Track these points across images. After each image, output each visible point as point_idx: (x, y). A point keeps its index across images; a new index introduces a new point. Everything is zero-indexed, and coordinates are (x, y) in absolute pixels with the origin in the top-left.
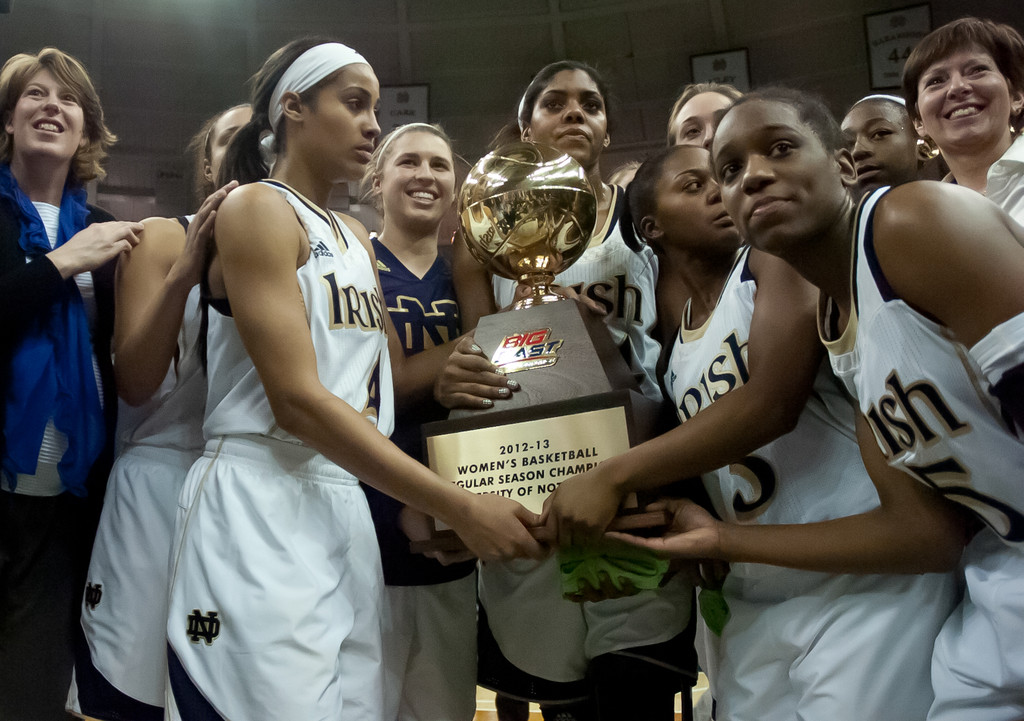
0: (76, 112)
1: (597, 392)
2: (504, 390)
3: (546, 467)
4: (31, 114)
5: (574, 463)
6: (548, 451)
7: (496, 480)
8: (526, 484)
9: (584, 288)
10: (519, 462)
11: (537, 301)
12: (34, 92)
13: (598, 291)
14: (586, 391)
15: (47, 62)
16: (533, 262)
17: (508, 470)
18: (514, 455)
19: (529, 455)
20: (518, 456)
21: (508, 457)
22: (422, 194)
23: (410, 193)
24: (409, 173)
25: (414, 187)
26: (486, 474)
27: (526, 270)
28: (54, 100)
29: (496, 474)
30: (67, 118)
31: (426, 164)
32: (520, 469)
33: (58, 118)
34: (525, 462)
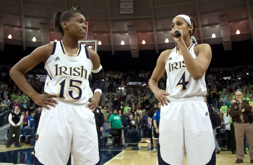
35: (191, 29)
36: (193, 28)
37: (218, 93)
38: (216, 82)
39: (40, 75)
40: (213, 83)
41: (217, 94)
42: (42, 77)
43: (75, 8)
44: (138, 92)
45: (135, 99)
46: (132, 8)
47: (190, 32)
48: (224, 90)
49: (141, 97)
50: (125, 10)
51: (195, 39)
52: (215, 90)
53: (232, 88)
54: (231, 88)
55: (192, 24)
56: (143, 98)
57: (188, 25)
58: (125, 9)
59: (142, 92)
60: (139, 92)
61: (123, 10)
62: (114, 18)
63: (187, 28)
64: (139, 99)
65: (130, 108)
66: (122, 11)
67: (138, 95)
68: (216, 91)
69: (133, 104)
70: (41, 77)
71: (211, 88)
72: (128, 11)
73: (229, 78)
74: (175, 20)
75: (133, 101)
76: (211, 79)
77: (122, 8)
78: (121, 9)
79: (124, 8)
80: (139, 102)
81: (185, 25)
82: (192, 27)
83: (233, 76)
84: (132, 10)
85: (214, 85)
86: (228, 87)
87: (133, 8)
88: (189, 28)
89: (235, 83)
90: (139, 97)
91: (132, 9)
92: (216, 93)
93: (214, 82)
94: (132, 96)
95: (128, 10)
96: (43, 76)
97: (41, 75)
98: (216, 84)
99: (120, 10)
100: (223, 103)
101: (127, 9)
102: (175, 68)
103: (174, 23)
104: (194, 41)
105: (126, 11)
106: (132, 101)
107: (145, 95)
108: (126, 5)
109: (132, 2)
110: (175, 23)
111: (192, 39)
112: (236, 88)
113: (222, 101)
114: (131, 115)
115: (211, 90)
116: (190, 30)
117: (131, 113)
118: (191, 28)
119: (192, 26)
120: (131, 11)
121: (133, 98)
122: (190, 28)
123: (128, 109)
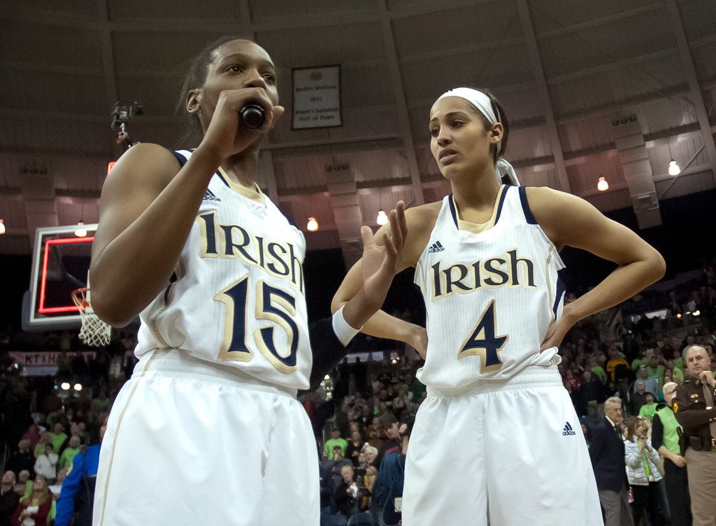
35: (497, 139)
36: (501, 134)
37: (630, 364)
38: (624, 330)
39: (24, 354)
40: (616, 334)
41: (628, 367)
42: (33, 360)
43: (125, 113)
44: (371, 386)
45: (362, 408)
46: (333, 107)
47: (493, 147)
48: (650, 352)
49: (381, 400)
50: (312, 115)
51: (510, 168)
52: (620, 356)
53: (671, 345)
54: (668, 345)
55: (498, 121)
56: (389, 403)
57: (487, 126)
58: (313, 112)
59: (387, 384)
60: (376, 385)
61: (305, 115)
62: (280, 146)
63: (484, 135)
64: (376, 411)
65: (342, 443)
66: (301, 119)
67: (371, 396)
68: (624, 359)
69: (354, 427)
70: (28, 359)
71: (610, 352)
72: (321, 117)
73: (662, 314)
74: (438, 110)
75: (356, 417)
76: (608, 323)
77: (301, 110)
78: (297, 112)
79: (308, 109)
80: (376, 420)
81: (474, 127)
82: (498, 129)
83: (675, 305)
84: (337, 115)
85: (617, 341)
86: (660, 344)
87: (338, 106)
88: (491, 133)
89: (681, 329)
90: (377, 400)
91: (335, 110)
92: (625, 365)
93: (617, 331)
94: (353, 400)
95: (322, 114)
96: (37, 357)
97: (29, 354)
98: (624, 337)
99: (297, 117)
100: (646, 394)
101: (317, 111)
102: (458, 284)
103: (435, 119)
104: (509, 174)
105: (316, 118)
106: (350, 418)
107: (396, 395)
108: (313, 99)
109: (334, 87)
110: (439, 119)
111: (502, 169)
112: (686, 344)
113: (643, 390)
114: (345, 464)
115: (609, 358)
116: (492, 141)
117: (348, 460)
118: (496, 134)
119: (498, 126)
120: (332, 117)
121: (354, 407)
122: (492, 136)
123: (337, 448)
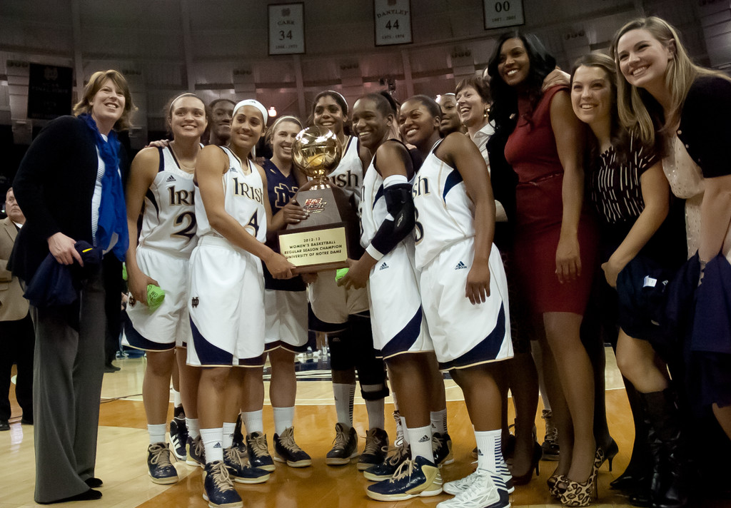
0: (122, 99)
1: (337, 222)
2: (304, 217)
3: (319, 247)
4: (103, 100)
5: (328, 245)
6: (319, 241)
7: (302, 251)
8: (312, 252)
9: (336, 177)
10: (310, 245)
11: (319, 188)
12: (105, 90)
13: (341, 178)
14: (333, 222)
15: (110, 76)
16: (318, 172)
17: (306, 247)
18: (308, 242)
19: (313, 242)
20: (310, 243)
21: (306, 243)
22: (287, 148)
23: (283, 147)
24: (283, 139)
25: (284, 145)
26: (299, 249)
27: (316, 175)
28: (114, 94)
29: (302, 248)
30: (119, 102)
31: (289, 136)
32: (310, 247)
33: (116, 103)
34: (312, 245)
